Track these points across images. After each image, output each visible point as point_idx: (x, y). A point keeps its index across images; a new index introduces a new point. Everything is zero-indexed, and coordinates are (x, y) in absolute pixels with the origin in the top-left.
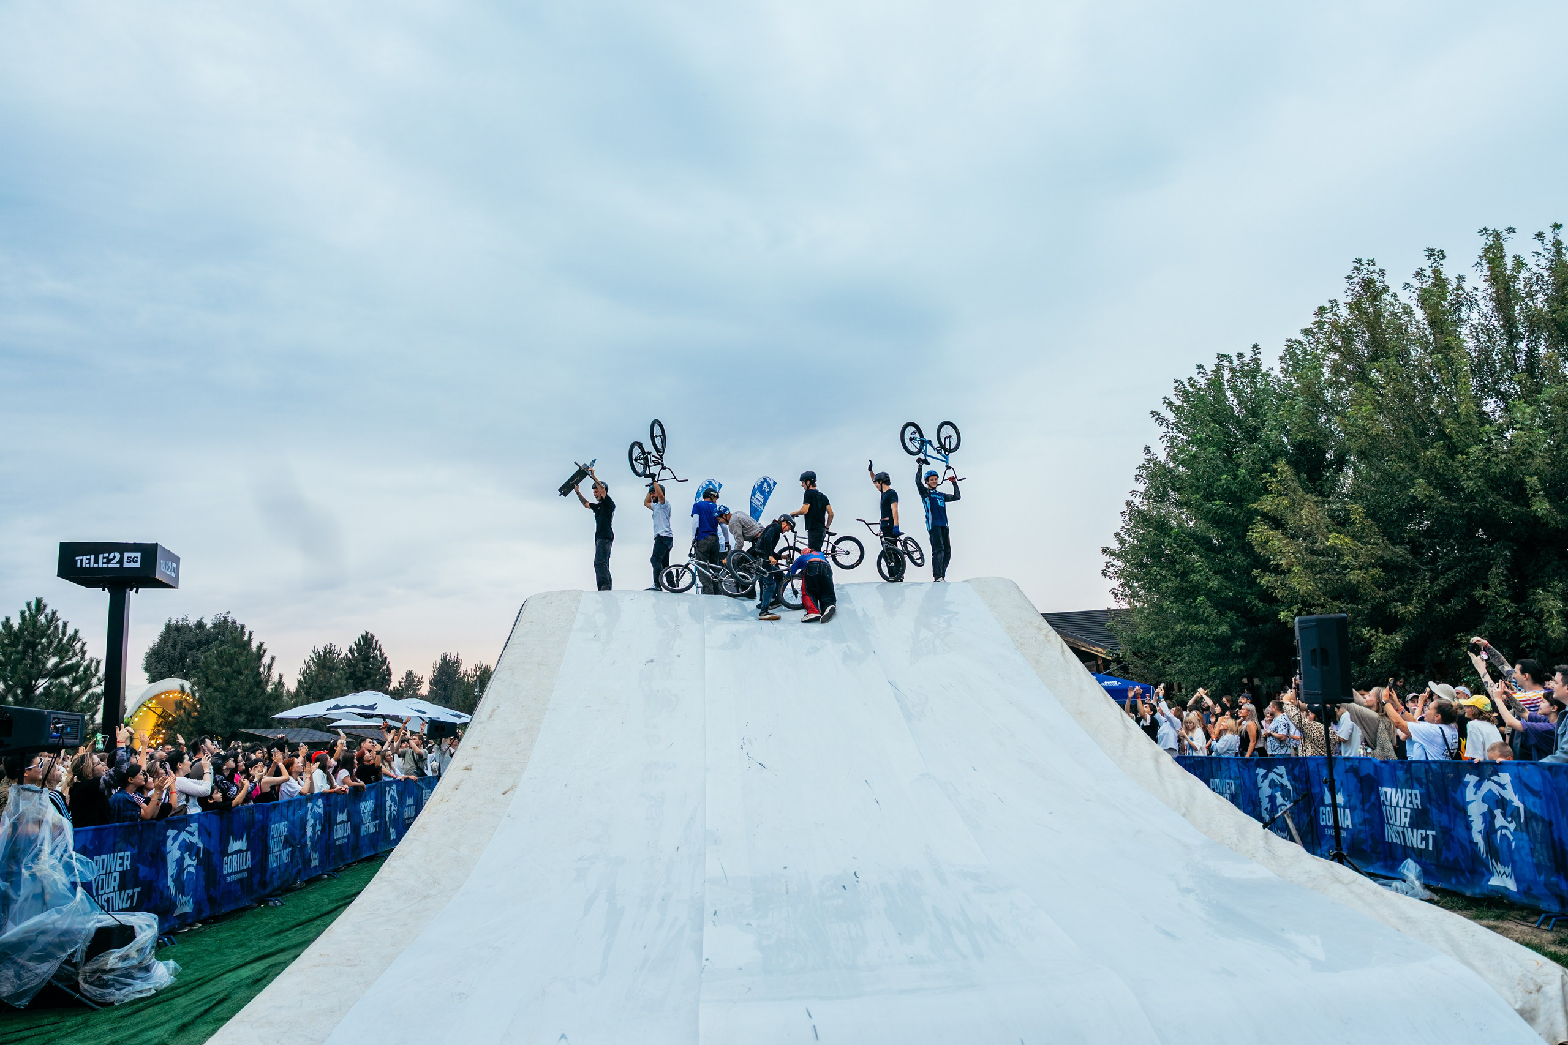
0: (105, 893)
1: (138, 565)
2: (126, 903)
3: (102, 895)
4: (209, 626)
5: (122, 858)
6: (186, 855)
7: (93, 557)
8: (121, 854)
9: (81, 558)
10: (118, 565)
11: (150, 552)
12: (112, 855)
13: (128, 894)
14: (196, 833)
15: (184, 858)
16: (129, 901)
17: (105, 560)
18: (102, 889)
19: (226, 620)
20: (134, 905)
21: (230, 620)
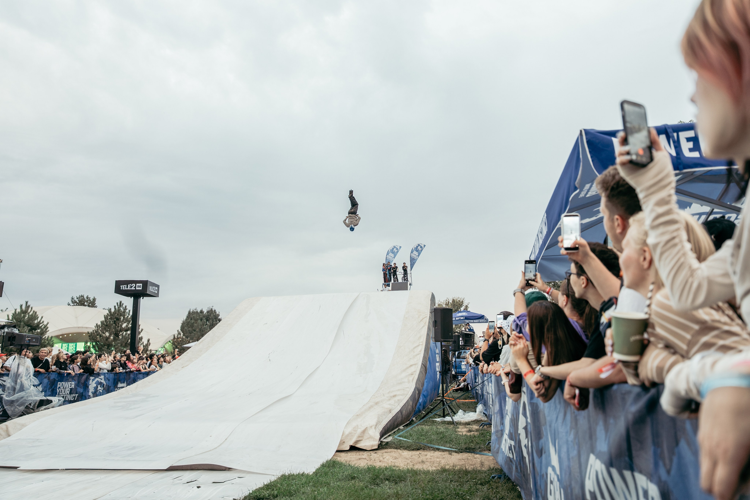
0: (62, 394)
1: (141, 289)
2: (72, 399)
3: (61, 395)
4: (205, 312)
5: (71, 384)
6: (99, 386)
7: (126, 285)
8: (71, 383)
9: (122, 286)
10: (134, 289)
11: (145, 283)
12: (66, 383)
13: (73, 396)
14: (103, 379)
15: (98, 387)
16: (73, 398)
17: (130, 287)
18: (61, 393)
19: (212, 309)
20: (75, 399)
21: (213, 310)
